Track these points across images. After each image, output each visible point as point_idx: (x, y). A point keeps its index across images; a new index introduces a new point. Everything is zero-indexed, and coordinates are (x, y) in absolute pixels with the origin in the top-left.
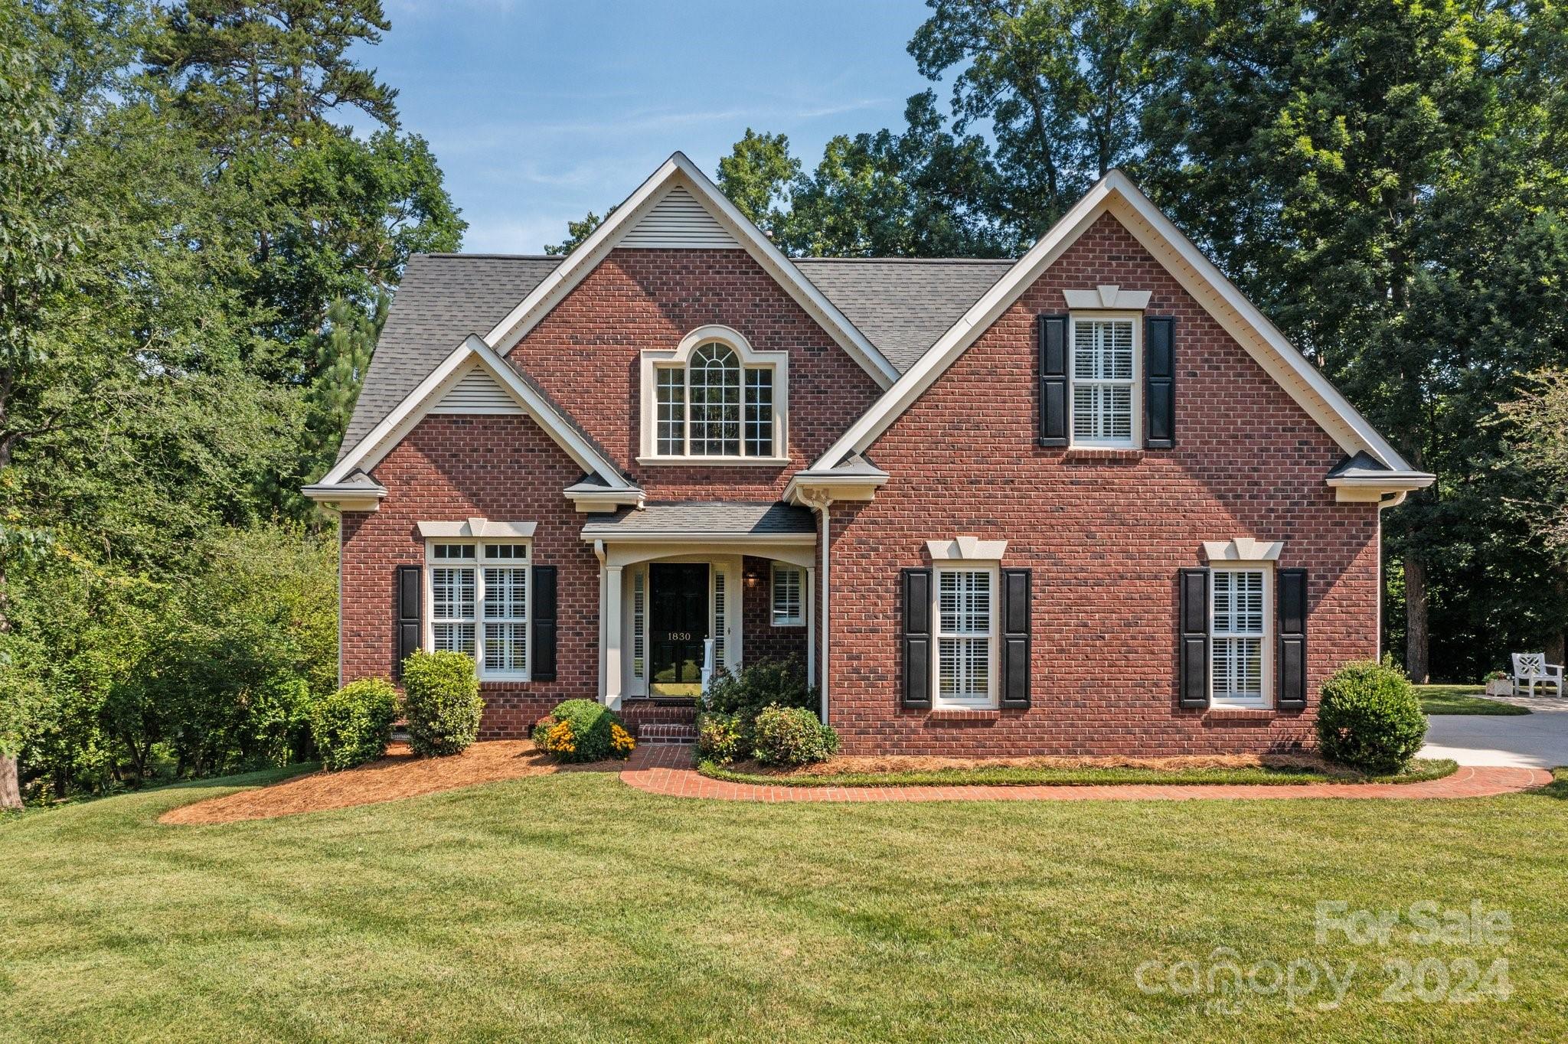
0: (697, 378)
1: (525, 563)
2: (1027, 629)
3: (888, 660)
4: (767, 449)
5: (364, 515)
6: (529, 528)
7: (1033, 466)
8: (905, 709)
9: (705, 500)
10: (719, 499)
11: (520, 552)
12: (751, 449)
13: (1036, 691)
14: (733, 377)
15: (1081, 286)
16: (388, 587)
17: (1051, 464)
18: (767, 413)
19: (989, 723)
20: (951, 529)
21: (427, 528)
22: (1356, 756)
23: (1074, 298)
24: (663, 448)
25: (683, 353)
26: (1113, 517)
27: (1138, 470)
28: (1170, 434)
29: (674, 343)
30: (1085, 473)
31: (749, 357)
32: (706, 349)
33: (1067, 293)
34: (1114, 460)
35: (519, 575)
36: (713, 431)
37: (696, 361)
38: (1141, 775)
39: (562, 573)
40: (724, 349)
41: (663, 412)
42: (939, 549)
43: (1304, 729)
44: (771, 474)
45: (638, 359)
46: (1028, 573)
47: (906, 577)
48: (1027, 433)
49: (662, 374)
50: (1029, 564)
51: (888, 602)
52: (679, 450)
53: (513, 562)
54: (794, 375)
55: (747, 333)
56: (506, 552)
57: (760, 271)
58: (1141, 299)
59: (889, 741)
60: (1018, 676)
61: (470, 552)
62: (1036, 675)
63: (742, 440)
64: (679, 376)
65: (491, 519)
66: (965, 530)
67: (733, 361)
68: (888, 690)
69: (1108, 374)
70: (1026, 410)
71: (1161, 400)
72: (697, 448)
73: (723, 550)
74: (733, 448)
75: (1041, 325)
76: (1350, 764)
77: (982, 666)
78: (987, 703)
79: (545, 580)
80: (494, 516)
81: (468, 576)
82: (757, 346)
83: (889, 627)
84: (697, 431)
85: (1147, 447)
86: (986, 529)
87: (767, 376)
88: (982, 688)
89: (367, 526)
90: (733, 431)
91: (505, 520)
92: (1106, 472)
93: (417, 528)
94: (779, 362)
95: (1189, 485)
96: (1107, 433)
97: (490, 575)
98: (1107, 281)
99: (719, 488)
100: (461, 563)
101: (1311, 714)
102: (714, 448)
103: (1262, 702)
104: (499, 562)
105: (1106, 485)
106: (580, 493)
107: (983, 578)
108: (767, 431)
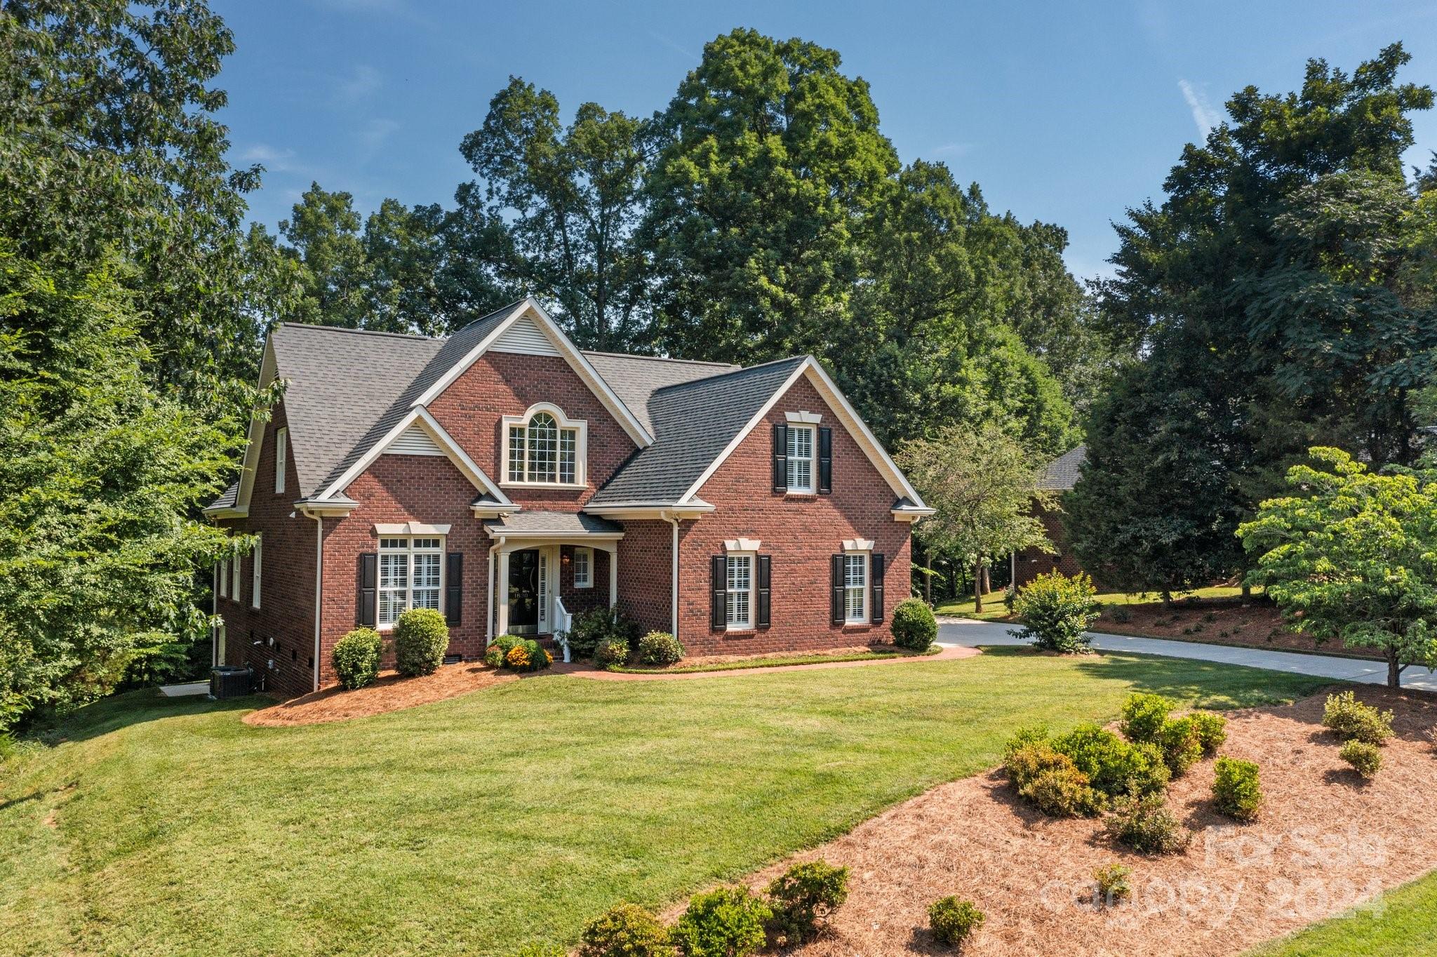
0: (532, 434)
1: (441, 551)
2: (769, 587)
3: (706, 605)
4: (572, 479)
5: (339, 520)
6: (446, 529)
7: (771, 502)
8: (714, 630)
9: (539, 509)
10: (546, 510)
11: (436, 543)
12: (563, 479)
13: (772, 618)
14: (553, 435)
15: (792, 410)
16: (353, 567)
17: (779, 500)
18: (572, 457)
19: (752, 636)
20: (738, 533)
21: (383, 529)
22: (912, 644)
23: (791, 416)
24: (512, 477)
25: (525, 420)
26: (806, 529)
27: (817, 504)
28: (829, 486)
29: (522, 412)
30: (794, 506)
31: (563, 422)
32: (538, 416)
33: (787, 414)
34: (806, 499)
35: (437, 558)
36: (542, 467)
37: (532, 423)
38: (825, 659)
39: (465, 557)
40: (548, 417)
41: (512, 455)
42: (730, 545)
43: (885, 633)
44: (575, 495)
45: (500, 421)
46: (769, 557)
47: (714, 561)
48: (769, 484)
49: (513, 431)
50: (770, 552)
51: (706, 574)
52: (521, 478)
53: (432, 550)
54: (591, 435)
55: (564, 409)
56: (427, 543)
57: (571, 371)
58: (817, 418)
59: (708, 648)
60: (764, 611)
61: (404, 543)
62: (773, 610)
63: (558, 473)
64: (522, 431)
65: (422, 522)
66: (741, 535)
67: (553, 424)
68: (706, 620)
69: (800, 454)
70: (768, 473)
71: (825, 470)
72: (531, 478)
73: (549, 543)
74: (552, 478)
75: (775, 430)
76: (908, 647)
77: (745, 607)
78: (749, 626)
79: (455, 562)
80: (425, 520)
81: (404, 559)
82: (571, 416)
83: (706, 586)
84: (532, 467)
85: (819, 492)
86: (751, 533)
87: (572, 434)
88: (746, 619)
89: (341, 526)
90: (552, 467)
91: (430, 523)
92: (802, 505)
93: (374, 528)
94: (581, 427)
95: (836, 513)
96: (800, 484)
97: (418, 559)
98: (803, 408)
99: (546, 503)
100: (399, 551)
101: (887, 624)
102: (542, 477)
103: (864, 620)
104: (423, 550)
105: (802, 512)
106: (482, 507)
107: (747, 559)
108: (572, 468)
